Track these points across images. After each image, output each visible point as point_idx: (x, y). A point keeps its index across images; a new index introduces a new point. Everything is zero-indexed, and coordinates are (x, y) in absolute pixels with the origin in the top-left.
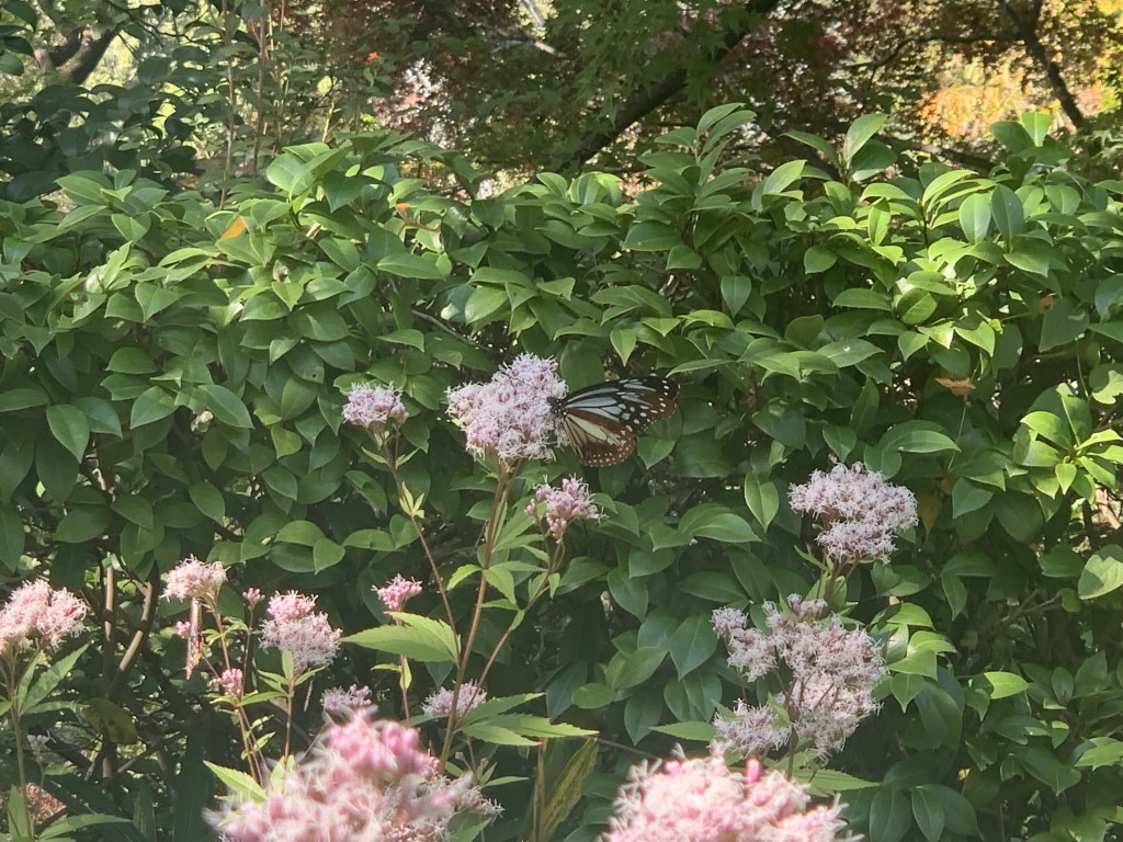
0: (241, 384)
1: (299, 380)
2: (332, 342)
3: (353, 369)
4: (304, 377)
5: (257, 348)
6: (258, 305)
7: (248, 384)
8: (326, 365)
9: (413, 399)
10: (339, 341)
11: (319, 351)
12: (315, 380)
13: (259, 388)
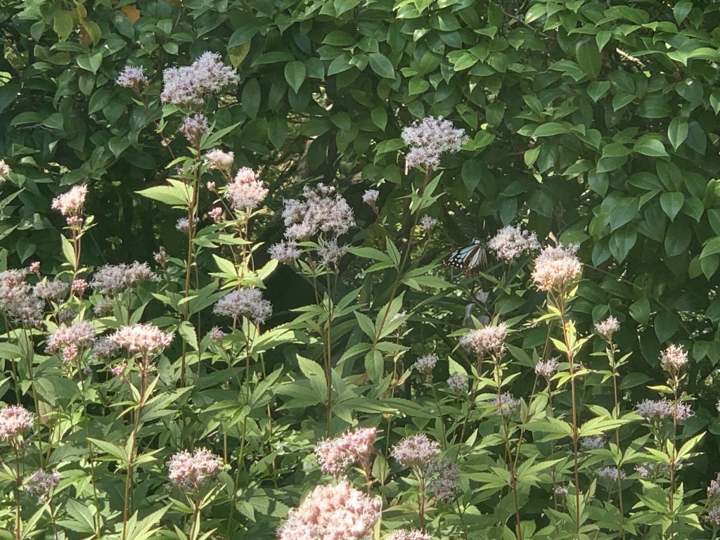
0: (400, 53)
1: (431, 52)
2: (448, 32)
3: (461, 47)
4: (434, 51)
5: (408, 33)
6: (407, 10)
7: (404, 53)
8: (446, 46)
9: (490, 66)
10: (455, 31)
11: (442, 37)
12: (439, 53)
13: (411, 56)
